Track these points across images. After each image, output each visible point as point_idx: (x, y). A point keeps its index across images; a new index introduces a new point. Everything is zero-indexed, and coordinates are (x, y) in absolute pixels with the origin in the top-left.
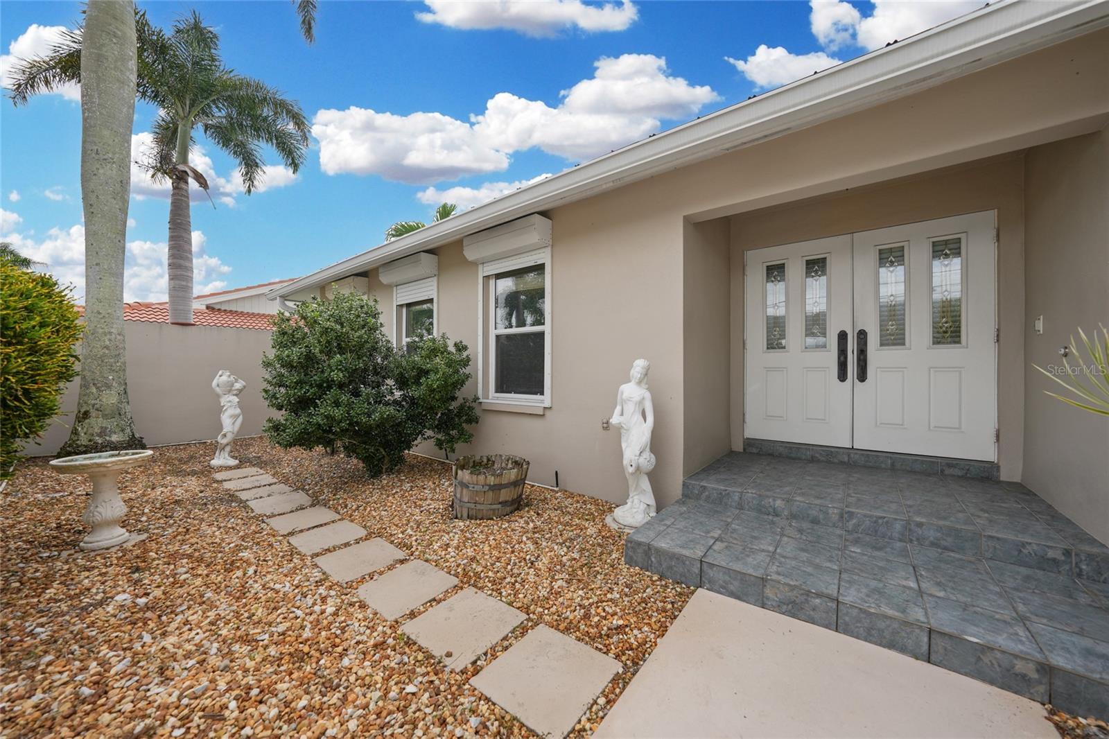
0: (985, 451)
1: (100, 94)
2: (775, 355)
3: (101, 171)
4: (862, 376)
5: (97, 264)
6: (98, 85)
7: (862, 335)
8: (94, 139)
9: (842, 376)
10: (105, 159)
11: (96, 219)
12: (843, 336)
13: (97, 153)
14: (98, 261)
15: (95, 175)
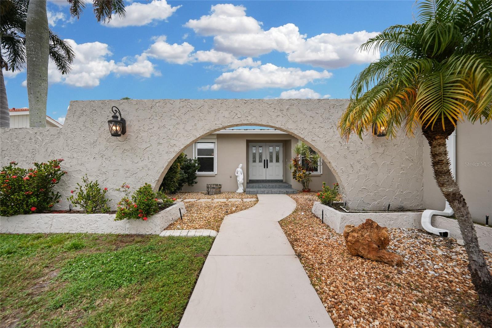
0: (282, 178)
1: (41, 53)
2: (254, 164)
3: (42, 84)
4: (267, 168)
5: (40, 122)
6: (41, 49)
7: (267, 160)
8: (39, 71)
9: (264, 168)
10: (43, 79)
11: (40, 103)
12: (264, 160)
13: (40, 76)
14: (41, 121)
15: (40, 85)
